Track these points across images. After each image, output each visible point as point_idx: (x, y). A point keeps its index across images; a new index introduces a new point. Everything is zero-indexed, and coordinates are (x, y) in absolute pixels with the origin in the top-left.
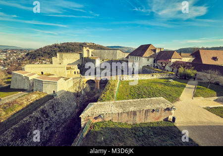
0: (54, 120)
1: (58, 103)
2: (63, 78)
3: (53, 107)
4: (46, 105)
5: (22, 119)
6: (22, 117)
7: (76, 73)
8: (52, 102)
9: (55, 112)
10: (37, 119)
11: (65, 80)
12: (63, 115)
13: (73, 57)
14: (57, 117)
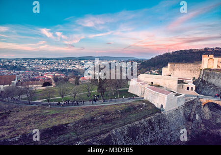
0: (158, 136)
1: (165, 120)
2: (174, 92)
3: (159, 122)
4: (153, 117)
5: (134, 122)
6: (134, 120)
7: (190, 89)
8: (159, 116)
9: (160, 128)
10: (145, 128)
11: (176, 95)
12: (168, 136)
13: (187, 69)
14: (161, 135)
